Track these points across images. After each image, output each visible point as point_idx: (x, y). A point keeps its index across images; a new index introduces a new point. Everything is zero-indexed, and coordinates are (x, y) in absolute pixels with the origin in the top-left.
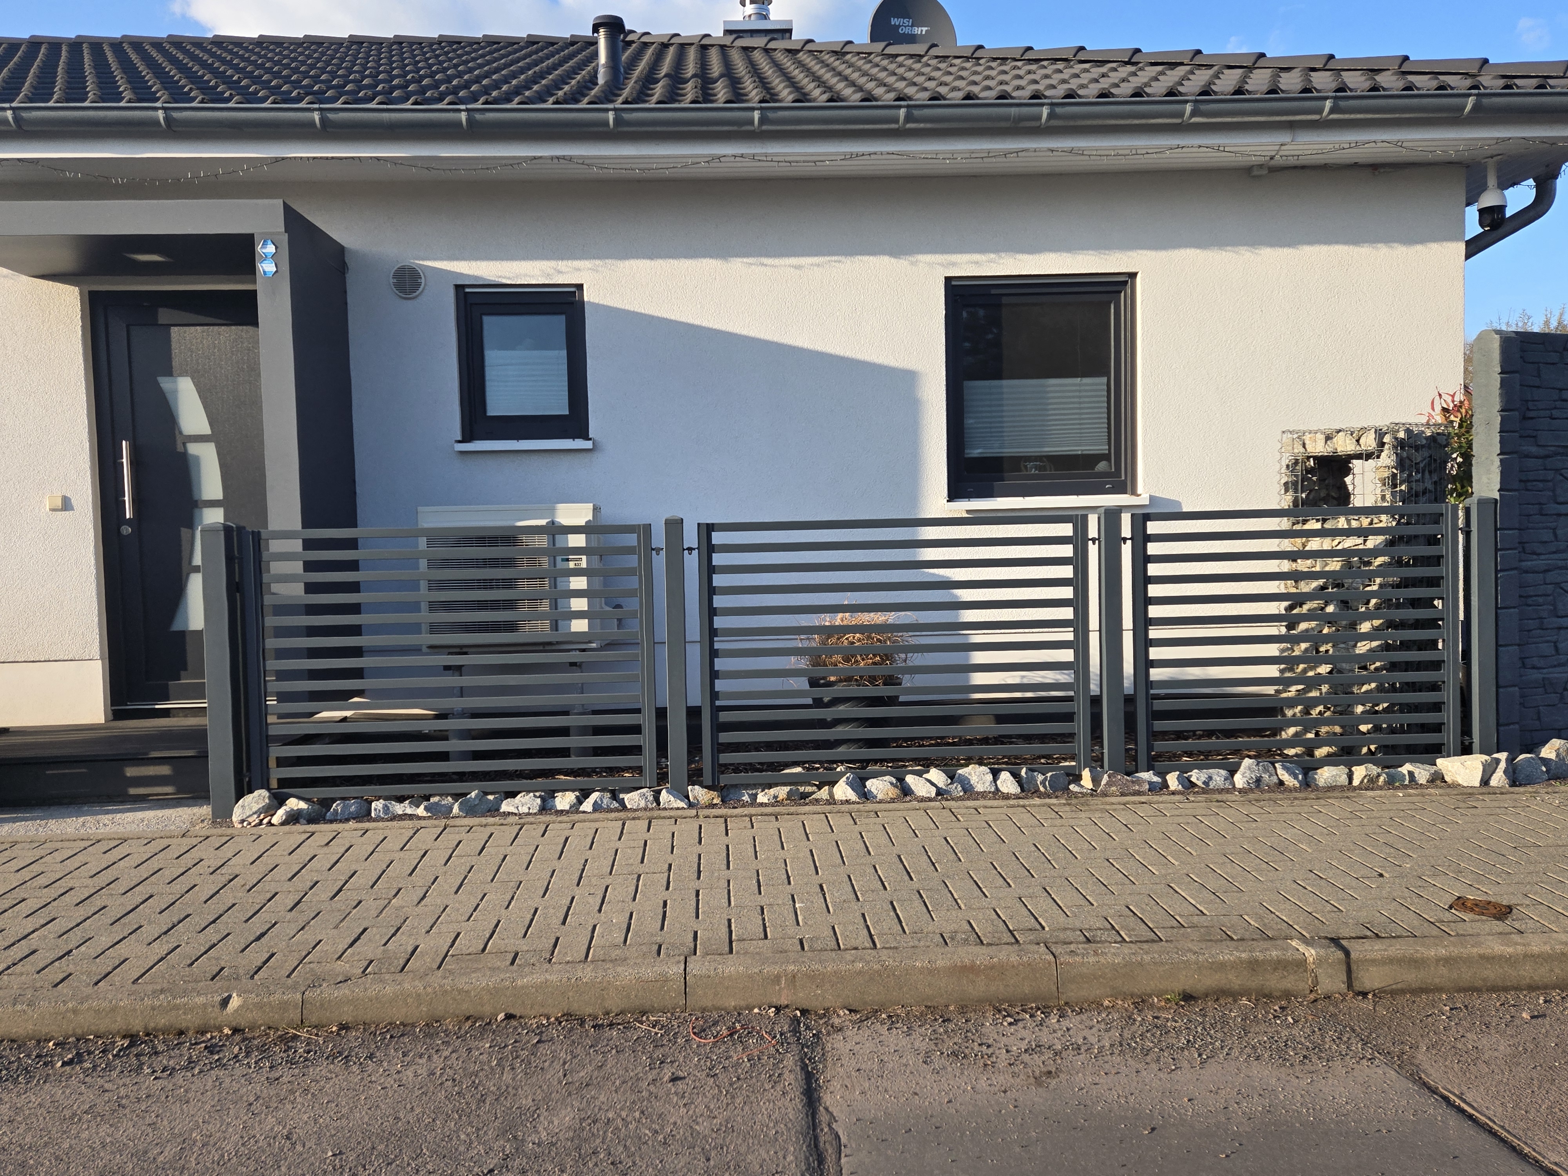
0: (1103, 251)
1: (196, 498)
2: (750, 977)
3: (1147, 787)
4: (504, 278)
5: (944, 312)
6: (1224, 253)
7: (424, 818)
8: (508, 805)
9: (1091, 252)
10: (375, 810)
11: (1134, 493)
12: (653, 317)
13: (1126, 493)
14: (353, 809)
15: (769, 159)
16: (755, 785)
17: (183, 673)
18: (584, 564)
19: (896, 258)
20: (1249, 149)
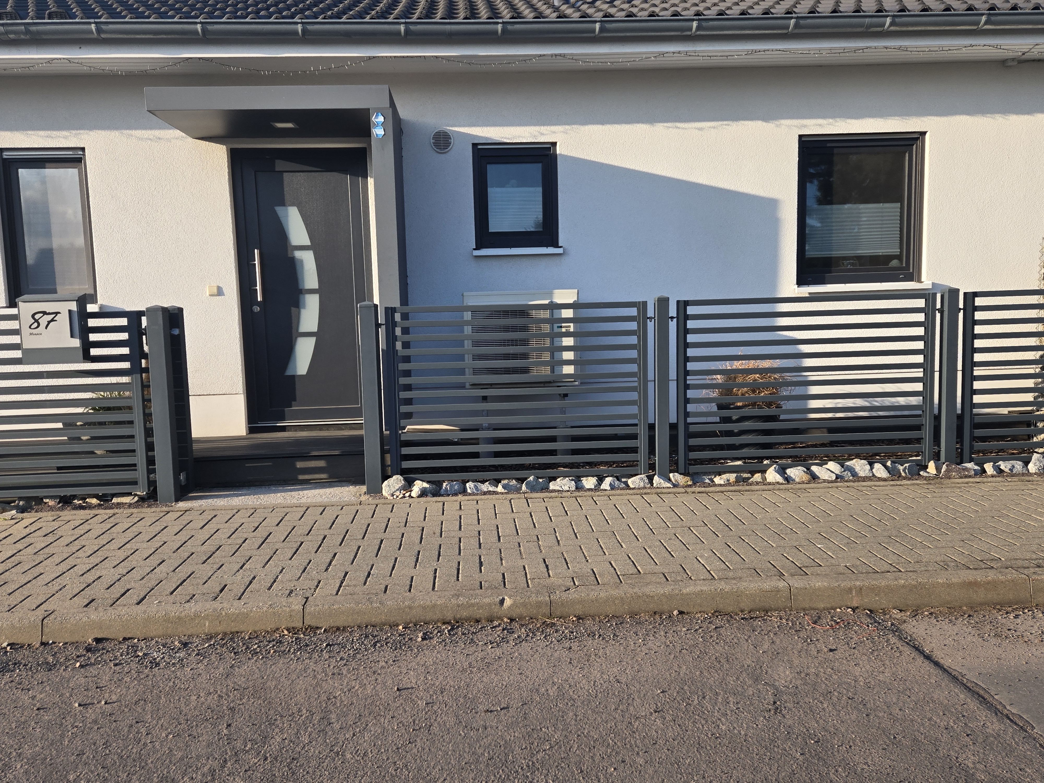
0: (905, 117)
1: (301, 287)
2: (833, 589)
3: (973, 472)
4: (505, 138)
5: (798, 159)
6: (985, 118)
7: (502, 493)
8: (554, 485)
9: (896, 118)
10: (470, 488)
11: (919, 281)
12: (603, 164)
13: (913, 281)
14: (456, 487)
15: (696, 54)
16: (710, 473)
17: (293, 403)
18: (572, 329)
19: (766, 122)
20: (1017, 47)
